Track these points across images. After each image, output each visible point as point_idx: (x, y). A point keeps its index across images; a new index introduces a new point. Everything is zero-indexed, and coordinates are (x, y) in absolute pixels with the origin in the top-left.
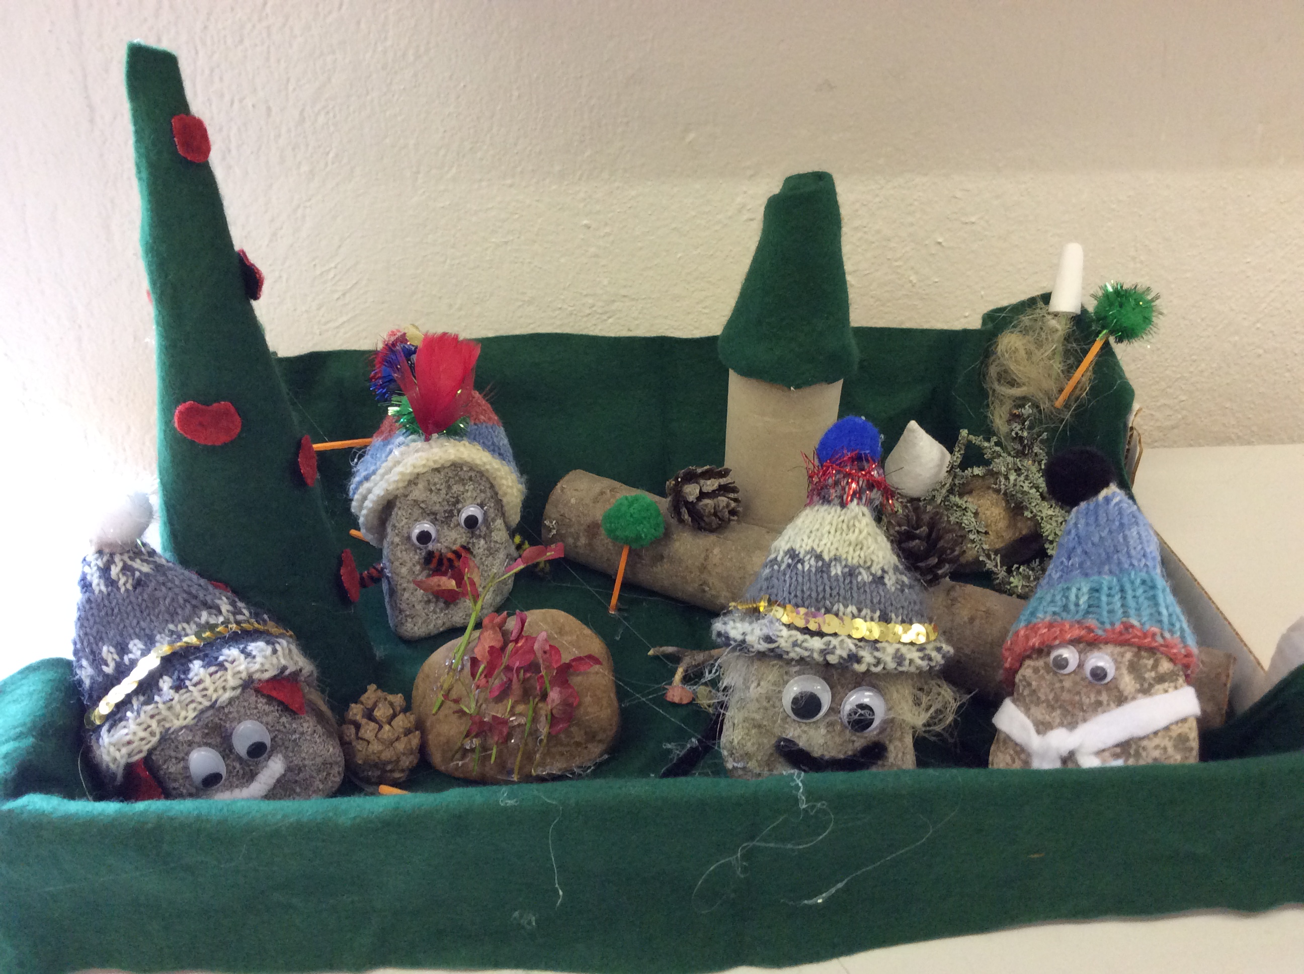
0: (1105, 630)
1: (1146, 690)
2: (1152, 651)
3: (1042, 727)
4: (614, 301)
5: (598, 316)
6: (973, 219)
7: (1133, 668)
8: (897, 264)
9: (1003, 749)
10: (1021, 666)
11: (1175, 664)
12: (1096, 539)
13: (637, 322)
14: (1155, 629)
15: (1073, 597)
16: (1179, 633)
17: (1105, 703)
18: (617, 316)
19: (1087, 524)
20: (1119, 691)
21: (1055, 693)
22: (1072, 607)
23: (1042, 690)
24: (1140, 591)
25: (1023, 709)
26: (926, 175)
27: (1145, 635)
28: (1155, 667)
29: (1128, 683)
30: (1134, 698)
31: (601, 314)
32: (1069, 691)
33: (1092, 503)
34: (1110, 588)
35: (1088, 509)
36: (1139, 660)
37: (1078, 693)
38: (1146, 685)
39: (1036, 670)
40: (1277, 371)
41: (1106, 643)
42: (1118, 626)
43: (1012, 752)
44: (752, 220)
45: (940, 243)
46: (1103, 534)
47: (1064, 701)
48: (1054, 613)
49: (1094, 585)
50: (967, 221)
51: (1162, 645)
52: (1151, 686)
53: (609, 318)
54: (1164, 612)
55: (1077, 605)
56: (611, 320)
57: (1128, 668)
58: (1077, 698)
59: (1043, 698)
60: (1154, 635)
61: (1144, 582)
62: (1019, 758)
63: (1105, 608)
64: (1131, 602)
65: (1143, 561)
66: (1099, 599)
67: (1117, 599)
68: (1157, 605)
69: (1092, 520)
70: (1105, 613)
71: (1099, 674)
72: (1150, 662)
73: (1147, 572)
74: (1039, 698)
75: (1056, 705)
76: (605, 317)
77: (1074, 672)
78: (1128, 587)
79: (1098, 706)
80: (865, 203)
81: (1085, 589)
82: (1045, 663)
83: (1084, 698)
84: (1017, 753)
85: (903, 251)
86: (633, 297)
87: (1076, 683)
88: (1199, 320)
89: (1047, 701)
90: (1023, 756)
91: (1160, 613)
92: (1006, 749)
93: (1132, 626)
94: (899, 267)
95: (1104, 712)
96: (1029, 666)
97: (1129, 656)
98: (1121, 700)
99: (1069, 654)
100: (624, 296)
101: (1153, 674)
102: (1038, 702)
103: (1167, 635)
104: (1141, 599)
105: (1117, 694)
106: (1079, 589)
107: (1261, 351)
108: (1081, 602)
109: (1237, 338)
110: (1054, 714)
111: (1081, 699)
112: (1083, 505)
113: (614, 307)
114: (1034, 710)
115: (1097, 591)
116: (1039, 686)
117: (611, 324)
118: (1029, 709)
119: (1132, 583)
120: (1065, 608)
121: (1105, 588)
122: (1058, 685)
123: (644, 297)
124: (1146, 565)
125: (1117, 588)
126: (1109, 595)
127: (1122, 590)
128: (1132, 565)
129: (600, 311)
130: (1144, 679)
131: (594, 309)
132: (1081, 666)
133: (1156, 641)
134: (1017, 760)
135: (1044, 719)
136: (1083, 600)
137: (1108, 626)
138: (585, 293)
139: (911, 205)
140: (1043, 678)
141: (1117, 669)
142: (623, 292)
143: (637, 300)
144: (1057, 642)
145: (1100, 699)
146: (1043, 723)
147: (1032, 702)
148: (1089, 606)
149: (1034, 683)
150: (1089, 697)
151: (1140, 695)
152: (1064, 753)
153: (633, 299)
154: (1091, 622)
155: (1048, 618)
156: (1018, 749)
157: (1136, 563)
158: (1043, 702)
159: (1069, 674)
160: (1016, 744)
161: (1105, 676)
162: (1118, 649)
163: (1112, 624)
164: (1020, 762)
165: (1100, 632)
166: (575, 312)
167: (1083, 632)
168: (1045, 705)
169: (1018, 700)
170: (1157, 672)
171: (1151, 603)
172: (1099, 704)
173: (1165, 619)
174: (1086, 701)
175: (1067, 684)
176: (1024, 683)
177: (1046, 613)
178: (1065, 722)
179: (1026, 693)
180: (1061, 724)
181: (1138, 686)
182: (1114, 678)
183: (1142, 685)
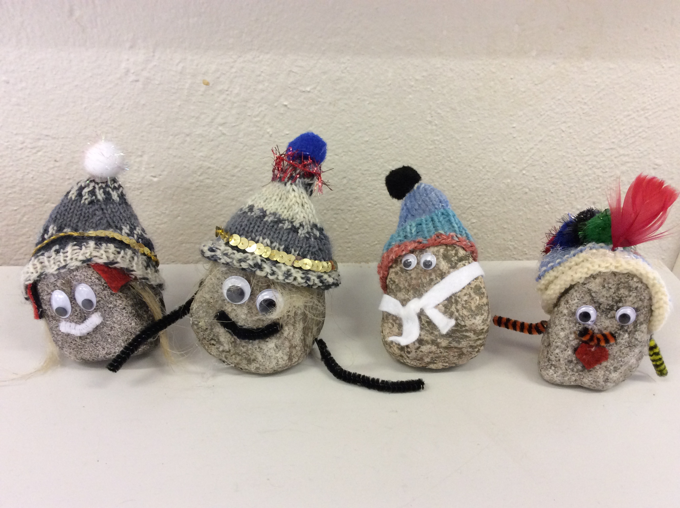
0: (427, 241)
1: (454, 267)
2: (453, 245)
3: (404, 302)
4: (39, 139)
5: (29, 150)
6: (308, 89)
7: (445, 257)
8: (255, 119)
9: (386, 321)
10: (388, 274)
11: (466, 250)
12: (417, 207)
13: (61, 155)
14: (452, 234)
15: (408, 230)
16: (465, 235)
17: (435, 279)
18: (44, 150)
19: (411, 202)
20: (440, 270)
21: (408, 282)
22: (409, 235)
23: (402, 283)
24: (441, 219)
25: (393, 296)
26: (267, 53)
27: (448, 237)
28: (456, 254)
29: (444, 265)
30: (449, 273)
31: (31, 148)
32: (415, 279)
33: (412, 193)
34: (426, 221)
35: (410, 195)
36: (447, 252)
37: (420, 278)
38: (454, 264)
39: (396, 273)
40: (539, 204)
41: (429, 247)
42: (433, 237)
43: (391, 321)
44: (137, 81)
45: (286, 106)
46: (419, 203)
47: (414, 285)
48: (400, 241)
49: (419, 222)
50: (304, 90)
51: (458, 241)
52: (456, 264)
53: (39, 151)
54: (455, 225)
55: (411, 233)
56: (40, 153)
57: (443, 258)
58: (420, 281)
59: (402, 286)
60: (452, 236)
61: (443, 214)
62: (396, 323)
63: (426, 230)
64: (438, 224)
65: (441, 205)
66: (422, 227)
67: (431, 224)
68: (451, 223)
69: (413, 199)
70: (426, 232)
71: (427, 264)
72: (454, 252)
73: (444, 209)
74: (400, 288)
75: (410, 289)
76: (34, 151)
77: (415, 267)
78: (435, 218)
79: (431, 283)
80: (224, 72)
81: (414, 225)
82: (400, 268)
83: (423, 280)
84: (394, 321)
85: (260, 110)
86: (54, 136)
87: (418, 274)
88: (481, 168)
89: (405, 288)
90: (397, 321)
91: (453, 227)
92: (388, 320)
93: (441, 234)
94: (258, 122)
95: (435, 284)
96: (392, 272)
97: (442, 251)
98: (442, 276)
99: (412, 259)
100: (47, 136)
101: (456, 258)
102: (400, 290)
103: (459, 236)
104: (443, 222)
105: (440, 272)
106: (411, 226)
107: (527, 190)
108: (413, 231)
109: (509, 181)
110: (410, 293)
111: (422, 281)
112: (407, 195)
113: (40, 143)
114: (399, 294)
115: (421, 224)
116: (399, 280)
117: (41, 156)
118: (397, 295)
119: (437, 215)
120: (406, 237)
121: (424, 221)
122: (409, 278)
123: (62, 136)
124: (442, 206)
125: (430, 220)
126: (426, 224)
127: (432, 220)
128: (436, 208)
129: (30, 146)
130: (452, 261)
131: (25, 144)
132: (418, 263)
133: (454, 240)
134: (395, 325)
135: (405, 297)
136: (414, 230)
137: (428, 238)
138: (15, 132)
139: (260, 76)
140: (401, 276)
141: (437, 259)
142: (45, 132)
143: (58, 139)
144: (404, 253)
145: (432, 277)
146: (404, 300)
147: (397, 291)
148: (418, 233)
149: (396, 280)
150: (426, 279)
151: (451, 270)
152: (418, 311)
153: (54, 138)
154: (420, 239)
155: (397, 243)
156: (394, 318)
157: (437, 207)
158: (403, 289)
159: (413, 269)
160: (393, 316)
161: (431, 265)
162: (436, 249)
163: (431, 237)
164: (397, 325)
165: (425, 242)
166: (10, 147)
167: (416, 245)
168: (404, 290)
169: (390, 292)
170: (458, 257)
171: (448, 223)
172: (432, 280)
173: (457, 229)
174: (424, 281)
175: (413, 275)
176: (392, 282)
177: (396, 241)
178: (416, 295)
179: (393, 287)
180: (415, 297)
181: (450, 265)
182: (437, 264)
183: (451, 264)
